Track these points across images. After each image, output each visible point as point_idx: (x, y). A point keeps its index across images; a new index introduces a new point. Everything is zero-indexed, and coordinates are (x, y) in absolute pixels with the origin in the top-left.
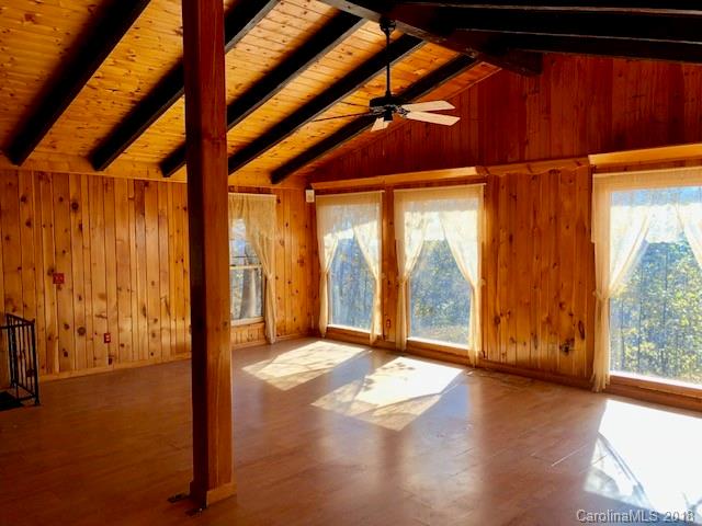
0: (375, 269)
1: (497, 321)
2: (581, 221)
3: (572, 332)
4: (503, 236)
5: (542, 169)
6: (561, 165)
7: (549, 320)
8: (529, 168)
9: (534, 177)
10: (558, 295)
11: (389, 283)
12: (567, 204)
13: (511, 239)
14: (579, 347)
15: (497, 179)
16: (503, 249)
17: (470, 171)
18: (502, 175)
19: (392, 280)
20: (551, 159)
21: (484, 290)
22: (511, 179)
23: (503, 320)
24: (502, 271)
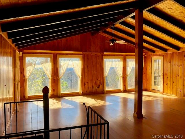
0: (50, 76)
1: (85, 84)
2: (100, 64)
3: (99, 84)
4: (86, 66)
5: (94, 54)
6: (97, 54)
7: (95, 83)
8: (92, 53)
9: (92, 55)
10: (97, 78)
11: (54, 79)
12: (98, 61)
13: (88, 67)
14: (101, 86)
15: (85, 55)
16: (86, 69)
17: (81, 53)
18: (86, 54)
19: (55, 79)
20: (95, 52)
21: (82, 78)
22: (88, 55)
23: (86, 84)
24: (86, 74)
